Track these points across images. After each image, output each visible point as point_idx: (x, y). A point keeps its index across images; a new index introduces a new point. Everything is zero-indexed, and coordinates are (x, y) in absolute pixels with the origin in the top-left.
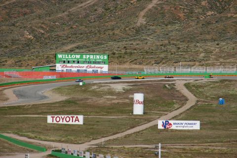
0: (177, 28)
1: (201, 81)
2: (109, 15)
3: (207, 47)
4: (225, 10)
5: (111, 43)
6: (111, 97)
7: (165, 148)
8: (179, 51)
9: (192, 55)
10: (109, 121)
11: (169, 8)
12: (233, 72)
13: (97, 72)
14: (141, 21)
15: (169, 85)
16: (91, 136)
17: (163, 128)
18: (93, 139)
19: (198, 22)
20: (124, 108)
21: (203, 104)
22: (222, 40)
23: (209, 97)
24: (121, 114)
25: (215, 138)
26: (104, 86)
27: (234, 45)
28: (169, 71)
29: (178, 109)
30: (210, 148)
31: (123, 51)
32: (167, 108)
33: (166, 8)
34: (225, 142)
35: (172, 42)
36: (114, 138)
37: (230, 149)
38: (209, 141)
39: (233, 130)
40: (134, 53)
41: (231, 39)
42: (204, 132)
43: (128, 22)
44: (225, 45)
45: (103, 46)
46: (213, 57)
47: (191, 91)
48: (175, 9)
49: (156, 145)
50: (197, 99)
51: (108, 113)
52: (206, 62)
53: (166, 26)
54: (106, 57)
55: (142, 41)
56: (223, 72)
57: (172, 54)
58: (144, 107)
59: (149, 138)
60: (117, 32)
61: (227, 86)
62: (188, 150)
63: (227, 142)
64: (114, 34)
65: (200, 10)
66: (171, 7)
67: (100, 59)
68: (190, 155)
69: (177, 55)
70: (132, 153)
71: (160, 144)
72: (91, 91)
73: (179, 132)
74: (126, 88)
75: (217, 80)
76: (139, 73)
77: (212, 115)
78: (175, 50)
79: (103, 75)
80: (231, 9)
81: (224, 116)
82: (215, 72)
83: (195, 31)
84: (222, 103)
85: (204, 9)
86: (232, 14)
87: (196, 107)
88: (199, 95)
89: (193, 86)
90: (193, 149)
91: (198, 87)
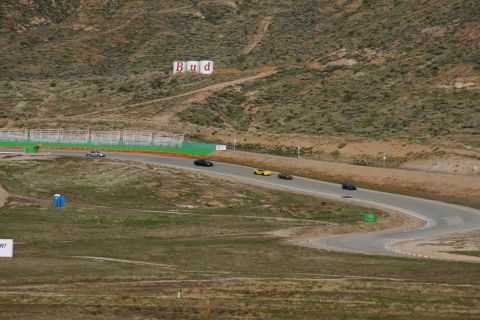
1: (18, 158)
3: (32, 89)
4: (68, 15)
12: (81, 142)
19: (12, 37)
21: (21, 205)
22: (62, 77)
23: (33, 190)
25: (41, 275)
27: (84, 88)
30: (32, 294)
34: (63, 283)
37: (72, 296)
38: (30, 280)
39: (80, 259)
41: (80, 74)
42: (21, 263)
44: (67, 88)
46: (44, 109)
50: (8, 195)
52: (29, 120)
56: (62, 141)
61: (71, 170)
65: (17, 14)
75: (51, 158)
77: (40, 227)
80: (80, 15)
81: (64, 230)
82: (46, 140)
83: (7, 56)
84: (60, 203)
85: (25, 10)
86: (83, 25)
87: (7, 212)
88: (14, 187)
89: (1, 167)
91: (11, 170)
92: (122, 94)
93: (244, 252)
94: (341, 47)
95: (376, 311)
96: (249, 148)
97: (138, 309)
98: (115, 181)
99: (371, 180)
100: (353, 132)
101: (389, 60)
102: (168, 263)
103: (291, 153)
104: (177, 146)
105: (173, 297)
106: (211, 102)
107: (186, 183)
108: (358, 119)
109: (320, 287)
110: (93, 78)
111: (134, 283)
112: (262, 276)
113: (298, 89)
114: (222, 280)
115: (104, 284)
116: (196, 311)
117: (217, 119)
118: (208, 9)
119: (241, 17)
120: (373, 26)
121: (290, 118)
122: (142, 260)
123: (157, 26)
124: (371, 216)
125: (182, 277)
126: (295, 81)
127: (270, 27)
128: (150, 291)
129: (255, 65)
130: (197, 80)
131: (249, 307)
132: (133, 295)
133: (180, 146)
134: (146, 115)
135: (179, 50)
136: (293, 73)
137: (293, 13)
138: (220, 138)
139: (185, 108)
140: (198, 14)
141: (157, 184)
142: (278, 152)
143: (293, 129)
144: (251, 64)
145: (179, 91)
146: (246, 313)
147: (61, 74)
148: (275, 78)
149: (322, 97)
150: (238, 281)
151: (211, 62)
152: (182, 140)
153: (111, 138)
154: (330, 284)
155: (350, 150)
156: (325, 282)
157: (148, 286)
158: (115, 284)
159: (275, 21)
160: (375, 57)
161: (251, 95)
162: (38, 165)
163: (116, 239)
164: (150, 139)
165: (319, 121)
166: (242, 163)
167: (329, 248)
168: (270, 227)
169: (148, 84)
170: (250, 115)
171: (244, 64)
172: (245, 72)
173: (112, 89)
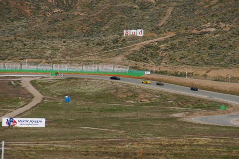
0: (23, 24)
1: (47, 79)
3: (54, 44)
4: (72, 8)
7: (9, 146)
8: (25, 47)
9: (39, 52)
11: (15, 3)
12: (79, 70)
17: (7, 126)
19: (45, 19)
21: (49, 101)
22: (69, 38)
23: (55, 94)
25: (59, 136)
27: (80, 43)
28: (14, 67)
29: (23, 106)
30: (55, 145)
32: (12, 106)
33: (12, 4)
34: (70, 140)
35: (18, 38)
37: (74, 147)
38: (54, 139)
39: (78, 128)
41: (78, 37)
42: (49, 130)
44: (71, 43)
46: (60, 54)
47: (37, 89)
48: (21, 5)
50: (42, 96)
52: (53, 60)
53: (12, 21)
56: (69, 70)
57: (18, 50)
61: (73, 84)
62: (32, 148)
63: (72, 140)
65: (47, 7)
66: (17, 3)
68: (34, 153)
69: (24, 51)
71: (3, 142)
73: (24, 130)
75: (64, 78)
77: (58, 112)
78: (21, 47)
80: (78, 7)
81: (70, 113)
82: (61, 69)
83: (42, 28)
84: (68, 101)
85: (51, 6)
86: (79, 12)
87: (42, 105)
88: (45, 92)
89: (39, 83)
90: (37, 147)
91: (44, 84)
92: (98, 46)
93: (159, 125)
94: (208, 22)
95: (226, 154)
96: (161, 73)
97: (107, 153)
98: (95, 90)
99: (223, 89)
100: (214, 65)
101: (232, 28)
102: (121, 130)
103: (183, 75)
104: (126, 72)
105: (124, 147)
106: (143, 50)
107: (130, 91)
108: (216, 58)
109: (197, 142)
110: (84, 38)
111: (105, 140)
112: (168, 137)
113: (186, 43)
114: (148, 138)
115: (89, 140)
116: (135, 154)
117: (145, 59)
118: (141, 4)
119: (157, 8)
120: (224, 11)
121: (182, 58)
122: (109, 129)
123: (116, 12)
124: (223, 107)
125: (129, 137)
126: (184, 39)
127: (172, 13)
128: (113, 144)
129: (165, 31)
130: (135, 39)
131: (162, 152)
132: (104, 146)
134: (110, 56)
135: (126, 24)
136: (183, 35)
137: (184, 5)
138: (147, 68)
139: (129, 53)
140: (136, 6)
141: (116, 91)
142: (176, 75)
143: (184, 63)
144: (163, 31)
145: (126, 45)
146: (161, 155)
147: (69, 37)
148: (174, 38)
149: (198, 47)
150: (156, 139)
151: (143, 30)
152: (128, 69)
153: (93, 68)
154: (203, 141)
155: (212, 74)
156: (200, 140)
157: (112, 141)
158: (95, 141)
159: (175, 9)
160: (225, 27)
161: (163, 46)
163: (95, 118)
164: (112, 69)
165: (197, 59)
167: (202, 123)
168: (172, 112)
169: (111, 42)
170: (162, 56)
171: (159, 31)
172: (159, 35)
173: (93, 44)
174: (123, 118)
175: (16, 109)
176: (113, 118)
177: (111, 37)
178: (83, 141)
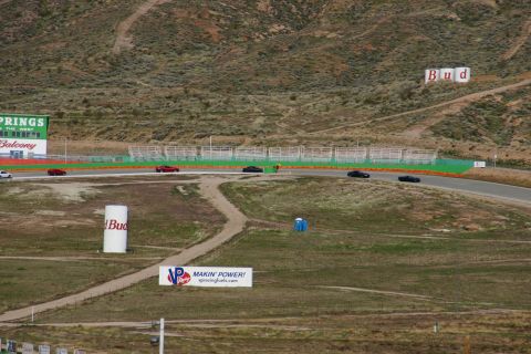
0: (202, 60)
1: (255, 179)
2: (49, 28)
3: (271, 104)
4: (309, 21)
5: (53, 91)
6: (52, 213)
7: (175, 329)
8: (208, 110)
9: (236, 121)
10: (49, 267)
11: (185, 14)
12: (326, 160)
13: (22, 156)
14: (122, 42)
15: (185, 187)
16: (4, 302)
17: (171, 284)
18: (10, 308)
19: (249, 47)
20: (82, 237)
21: (261, 230)
22: (302, 89)
23: (273, 214)
24: (74, 252)
25: (283, 306)
26: (37, 188)
27: (328, 101)
28: (185, 155)
29: (203, 241)
30: (274, 327)
31: (82, 110)
32: (179, 239)
33: (179, 15)
34: (307, 315)
35: (191, 91)
36: (59, 305)
37: (317, 330)
38: (271, 313)
39: (324, 289)
40: (107, 114)
41: (322, 86)
42: (262, 294)
43: (93, 44)
44: (308, 101)
45: (34, 97)
46: (284, 125)
47: (233, 202)
48: (199, 16)
49: (154, 322)
50: (246, 219)
51: (46, 250)
52: (268, 138)
53: (180, 54)
54: (41, 122)
55: (124, 87)
56: (304, 159)
57: (192, 118)
58: (128, 236)
59: (138, 306)
60: (67, 66)
61: (313, 191)
62: (224, 333)
63: (311, 315)
64: (60, 70)
65: (255, 21)
66: (189, 13)
67: (28, 126)
68: (228, 344)
69: (204, 120)
70: (98, 340)
71: (162, 321)
72: (6, 199)
73: (206, 293)
74: (87, 192)
75: (292, 178)
76: (117, 159)
77: (281, 254)
78: (199, 110)
79: (34, 162)
80: (323, 20)
81: (306, 256)
82: (286, 159)
83: (245, 68)
84: (302, 228)
85: (263, 17)
86: (325, 30)
87: (245, 238)
88: (252, 210)
89: (238, 189)
90: (236, 331)
91: (249, 192)
92: (368, 107)
93: (508, 281)
96: (512, 164)
97: (390, 344)
98: (362, 203)
104: (430, 164)
105: (429, 331)
106: (469, 113)
107: (441, 205)
110: (337, 89)
111: (384, 316)
114: (483, 312)
115: (350, 316)
116: (454, 347)
117: (474, 133)
118: (464, 10)
119: (502, 18)
122: (393, 290)
123: (407, 30)
125: (438, 309)
128: (403, 325)
129: (518, 71)
130: (451, 89)
131: (515, 343)
132: (383, 329)
133: (433, 163)
134: (395, 129)
135: (431, 56)
138: (477, 153)
139: (438, 121)
140: (454, 16)
141: (408, 205)
144: (514, 70)
145: (431, 102)
146: (512, 349)
147: (303, 86)
150: (502, 313)
151: (468, 69)
152: (435, 157)
153: (356, 157)
157: (400, 319)
158: (363, 317)
161: (514, 104)
162: (277, 187)
163: (363, 268)
164: (400, 156)
166: (504, 181)
169: (397, 95)
170: (513, 127)
171: (505, 70)
172: (506, 79)
173: (357, 102)
174: (425, 266)
175: (188, 246)
176: (403, 265)
177: (397, 85)
178: (336, 318)
